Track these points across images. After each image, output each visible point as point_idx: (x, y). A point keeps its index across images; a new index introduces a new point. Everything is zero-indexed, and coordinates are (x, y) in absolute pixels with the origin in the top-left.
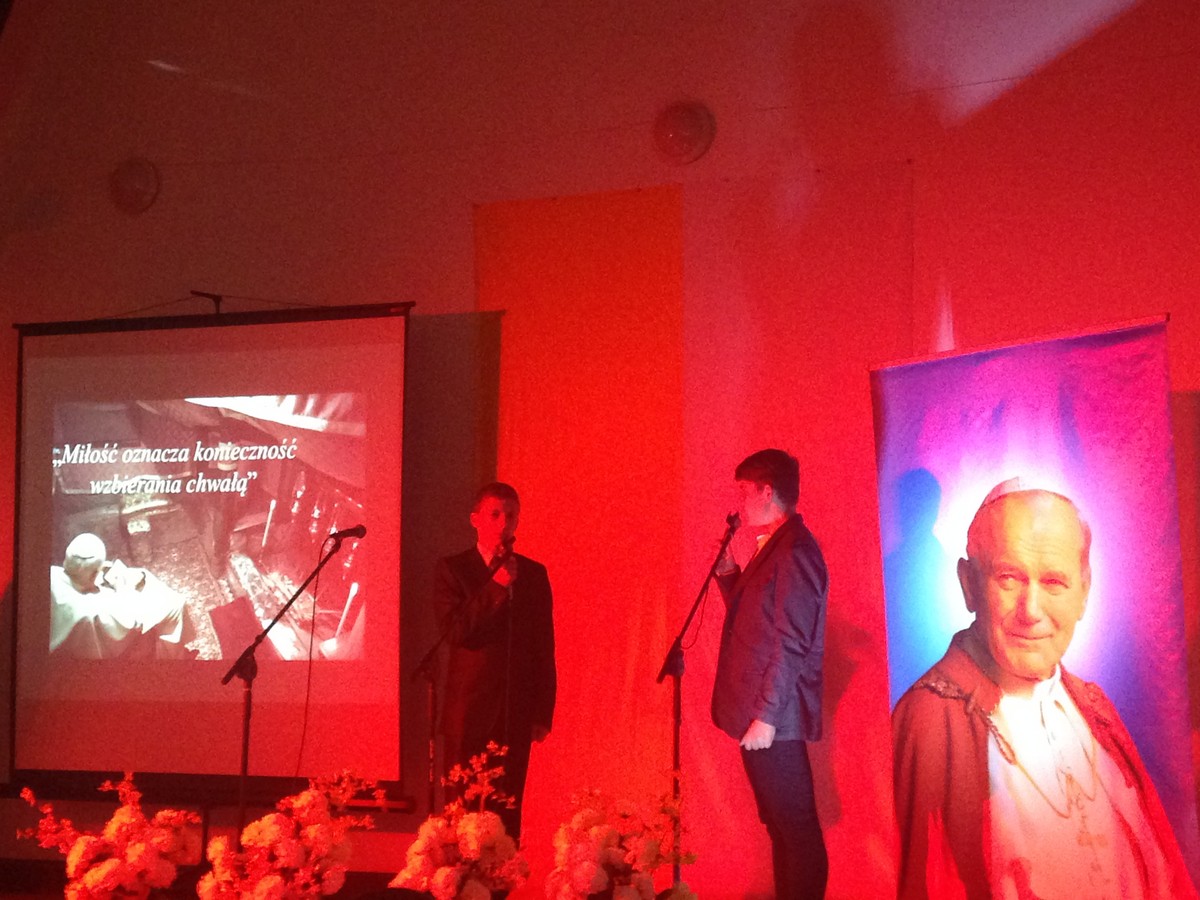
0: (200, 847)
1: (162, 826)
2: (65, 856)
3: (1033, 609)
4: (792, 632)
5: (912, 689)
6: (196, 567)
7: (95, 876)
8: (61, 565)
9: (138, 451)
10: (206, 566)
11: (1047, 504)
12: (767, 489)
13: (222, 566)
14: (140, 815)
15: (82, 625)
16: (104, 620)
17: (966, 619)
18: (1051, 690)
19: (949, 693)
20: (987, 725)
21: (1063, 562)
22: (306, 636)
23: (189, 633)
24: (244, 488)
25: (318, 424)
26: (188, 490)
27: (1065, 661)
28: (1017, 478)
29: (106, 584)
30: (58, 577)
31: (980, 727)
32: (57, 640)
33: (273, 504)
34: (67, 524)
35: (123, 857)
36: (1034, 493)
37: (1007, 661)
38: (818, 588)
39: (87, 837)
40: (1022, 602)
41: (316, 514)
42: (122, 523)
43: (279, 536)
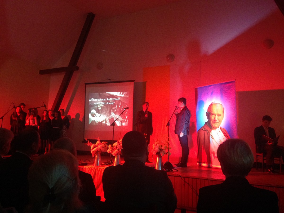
0: (107, 147)
1: (103, 143)
2: (91, 147)
3: (216, 119)
4: (186, 121)
5: (200, 129)
6: (107, 114)
7: (94, 149)
8: (90, 113)
9: (100, 99)
10: (108, 114)
11: (218, 105)
12: (182, 102)
13: (110, 114)
14: (100, 142)
15: (93, 121)
16: (95, 120)
17: (207, 120)
18: (218, 129)
19: (205, 130)
20: (210, 134)
21: (220, 112)
22: (121, 123)
23: (106, 122)
24: (113, 104)
25: (123, 96)
26: (106, 104)
27: (220, 126)
28: (214, 102)
29: (96, 116)
30: (90, 115)
31: (209, 135)
32: (90, 123)
33: (117, 106)
34: (91, 108)
35: (98, 147)
36: (217, 104)
37: (213, 126)
38: (189, 115)
39: (93, 145)
40: (215, 118)
41: (122, 107)
42: (98, 108)
43: (117, 110)
